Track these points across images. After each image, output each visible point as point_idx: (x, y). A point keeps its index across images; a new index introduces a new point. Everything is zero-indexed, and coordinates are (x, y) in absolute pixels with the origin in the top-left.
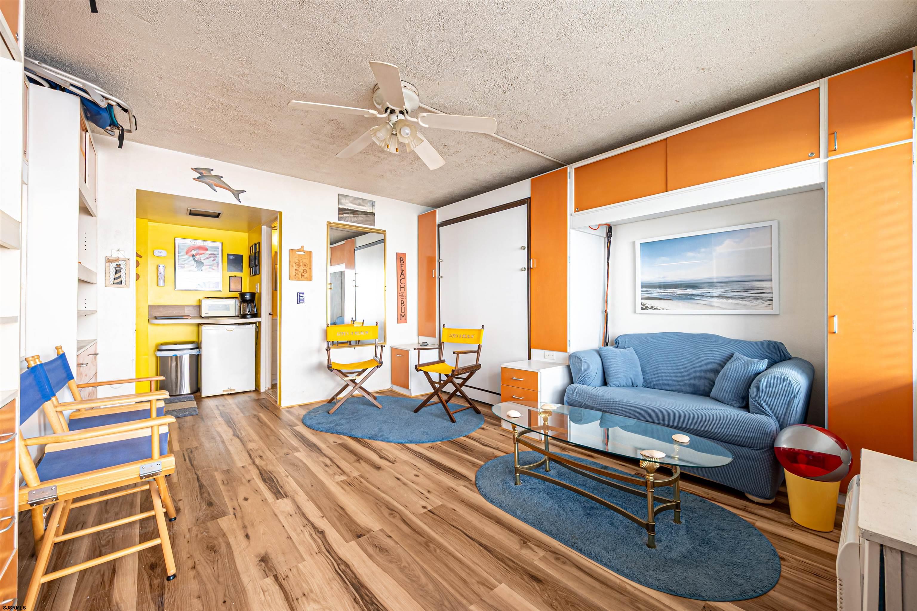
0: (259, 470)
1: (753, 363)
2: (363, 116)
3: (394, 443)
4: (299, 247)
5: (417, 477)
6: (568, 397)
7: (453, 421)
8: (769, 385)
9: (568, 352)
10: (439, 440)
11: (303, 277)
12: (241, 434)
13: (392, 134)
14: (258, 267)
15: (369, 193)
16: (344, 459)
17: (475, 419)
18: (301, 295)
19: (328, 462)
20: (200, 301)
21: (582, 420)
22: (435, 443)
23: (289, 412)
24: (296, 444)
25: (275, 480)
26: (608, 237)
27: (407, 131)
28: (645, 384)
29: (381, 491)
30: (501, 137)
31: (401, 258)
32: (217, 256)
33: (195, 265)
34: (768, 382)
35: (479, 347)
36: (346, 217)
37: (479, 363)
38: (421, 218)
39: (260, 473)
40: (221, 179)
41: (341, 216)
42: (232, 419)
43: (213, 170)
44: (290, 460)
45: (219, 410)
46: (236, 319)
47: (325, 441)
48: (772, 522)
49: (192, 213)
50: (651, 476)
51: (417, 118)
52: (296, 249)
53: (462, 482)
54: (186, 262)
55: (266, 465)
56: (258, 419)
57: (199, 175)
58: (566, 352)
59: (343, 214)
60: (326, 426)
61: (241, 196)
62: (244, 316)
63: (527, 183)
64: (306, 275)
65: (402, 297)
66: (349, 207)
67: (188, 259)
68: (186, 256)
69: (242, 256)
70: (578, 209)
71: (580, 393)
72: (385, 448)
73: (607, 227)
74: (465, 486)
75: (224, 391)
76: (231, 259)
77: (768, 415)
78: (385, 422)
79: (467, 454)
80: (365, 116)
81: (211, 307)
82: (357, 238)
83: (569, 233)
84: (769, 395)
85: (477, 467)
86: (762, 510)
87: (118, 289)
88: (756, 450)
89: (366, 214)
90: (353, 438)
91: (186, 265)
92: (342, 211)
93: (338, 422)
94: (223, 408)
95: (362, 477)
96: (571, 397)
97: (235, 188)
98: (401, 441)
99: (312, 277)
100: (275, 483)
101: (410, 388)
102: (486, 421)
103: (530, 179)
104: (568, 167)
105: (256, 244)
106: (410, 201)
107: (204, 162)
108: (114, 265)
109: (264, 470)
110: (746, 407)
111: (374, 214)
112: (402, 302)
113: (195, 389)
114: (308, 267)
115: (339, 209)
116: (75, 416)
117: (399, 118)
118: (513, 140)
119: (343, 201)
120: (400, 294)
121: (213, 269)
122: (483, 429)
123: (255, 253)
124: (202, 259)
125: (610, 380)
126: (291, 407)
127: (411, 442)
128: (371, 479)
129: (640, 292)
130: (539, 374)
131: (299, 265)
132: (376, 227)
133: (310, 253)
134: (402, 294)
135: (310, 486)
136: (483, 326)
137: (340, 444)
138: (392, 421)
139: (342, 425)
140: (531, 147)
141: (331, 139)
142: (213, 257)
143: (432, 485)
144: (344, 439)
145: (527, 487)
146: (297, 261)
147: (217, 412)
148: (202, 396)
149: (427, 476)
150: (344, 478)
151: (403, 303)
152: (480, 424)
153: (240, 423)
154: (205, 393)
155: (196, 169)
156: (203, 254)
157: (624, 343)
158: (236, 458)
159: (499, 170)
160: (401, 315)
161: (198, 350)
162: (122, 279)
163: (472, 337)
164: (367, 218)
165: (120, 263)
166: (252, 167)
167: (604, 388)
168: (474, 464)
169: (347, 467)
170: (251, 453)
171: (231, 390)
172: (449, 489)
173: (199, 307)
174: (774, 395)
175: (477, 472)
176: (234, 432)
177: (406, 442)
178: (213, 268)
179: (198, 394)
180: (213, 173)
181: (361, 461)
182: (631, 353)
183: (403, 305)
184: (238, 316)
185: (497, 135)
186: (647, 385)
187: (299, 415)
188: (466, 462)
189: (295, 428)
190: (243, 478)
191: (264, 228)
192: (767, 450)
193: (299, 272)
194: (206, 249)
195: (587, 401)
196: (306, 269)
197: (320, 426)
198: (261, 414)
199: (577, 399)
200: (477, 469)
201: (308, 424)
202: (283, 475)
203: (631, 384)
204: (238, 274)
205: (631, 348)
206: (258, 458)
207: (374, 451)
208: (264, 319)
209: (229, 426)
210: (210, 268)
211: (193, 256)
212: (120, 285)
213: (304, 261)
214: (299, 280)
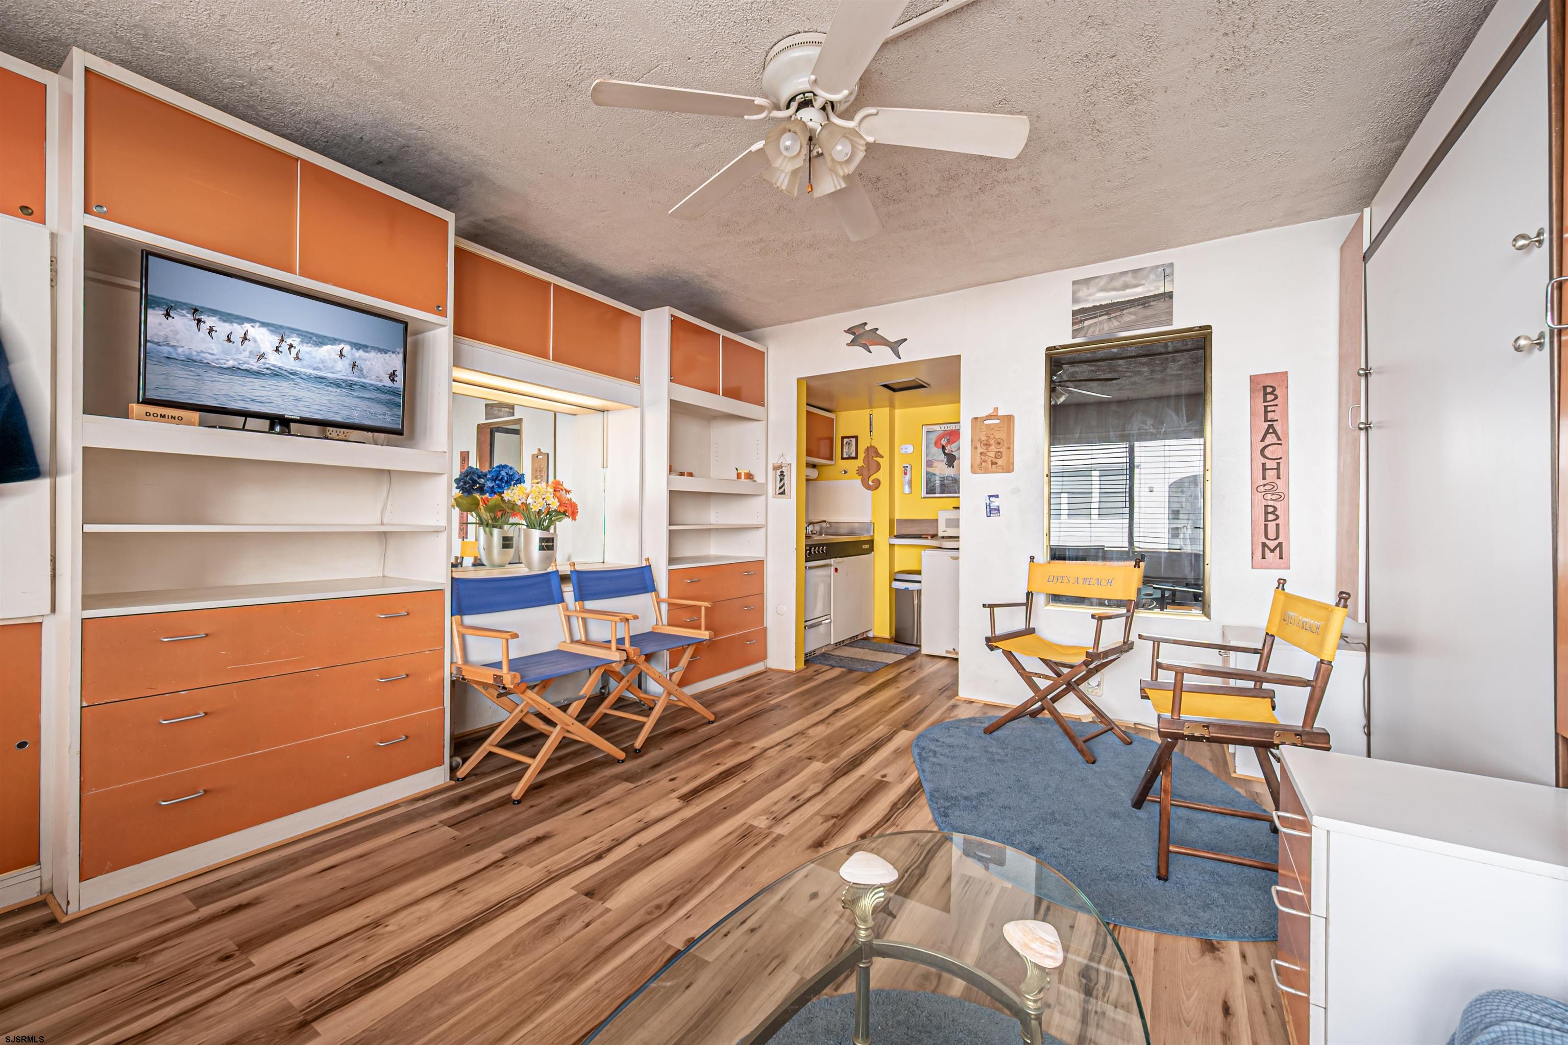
4: (990, 411)
11: (994, 466)
15: (1156, 249)
18: (992, 499)
20: (938, 513)
31: (1265, 388)
33: (948, 459)
36: (1089, 326)
38: (1344, 252)
40: (878, 332)
41: (1076, 327)
43: (866, 324)
52: (984, 415)
57: (853, 337)
59: (1081, 321)
61: (901, 349)
64: (1000, 462)
65: (1269, 496)
75: (947, 652)
87: (782, 500)
89: (1144, 302)
92: (1079, 316)
99: (1013, 464)
108: (779, 473)
112: (1271, 509)
114: (1005, 447)
115: (1075, 313)
120: (1262, 489)
124: (953, 450)
131: (988, 445)
132: (1178, 325)
133: (1009, 419)
134: (1267, 487)
146: (984, 438)
155: (850, 330)
160: (1265, 545)
162: (786, 488)
164: (1148, 312)
173: (936, 522)
180: (867, 328)
183: (1272, 517)
193: (987, 458)
196: (1001, 450)
211: (943, 447)
212: (784, 495)
213: (998, 435)
214: (986, 471)
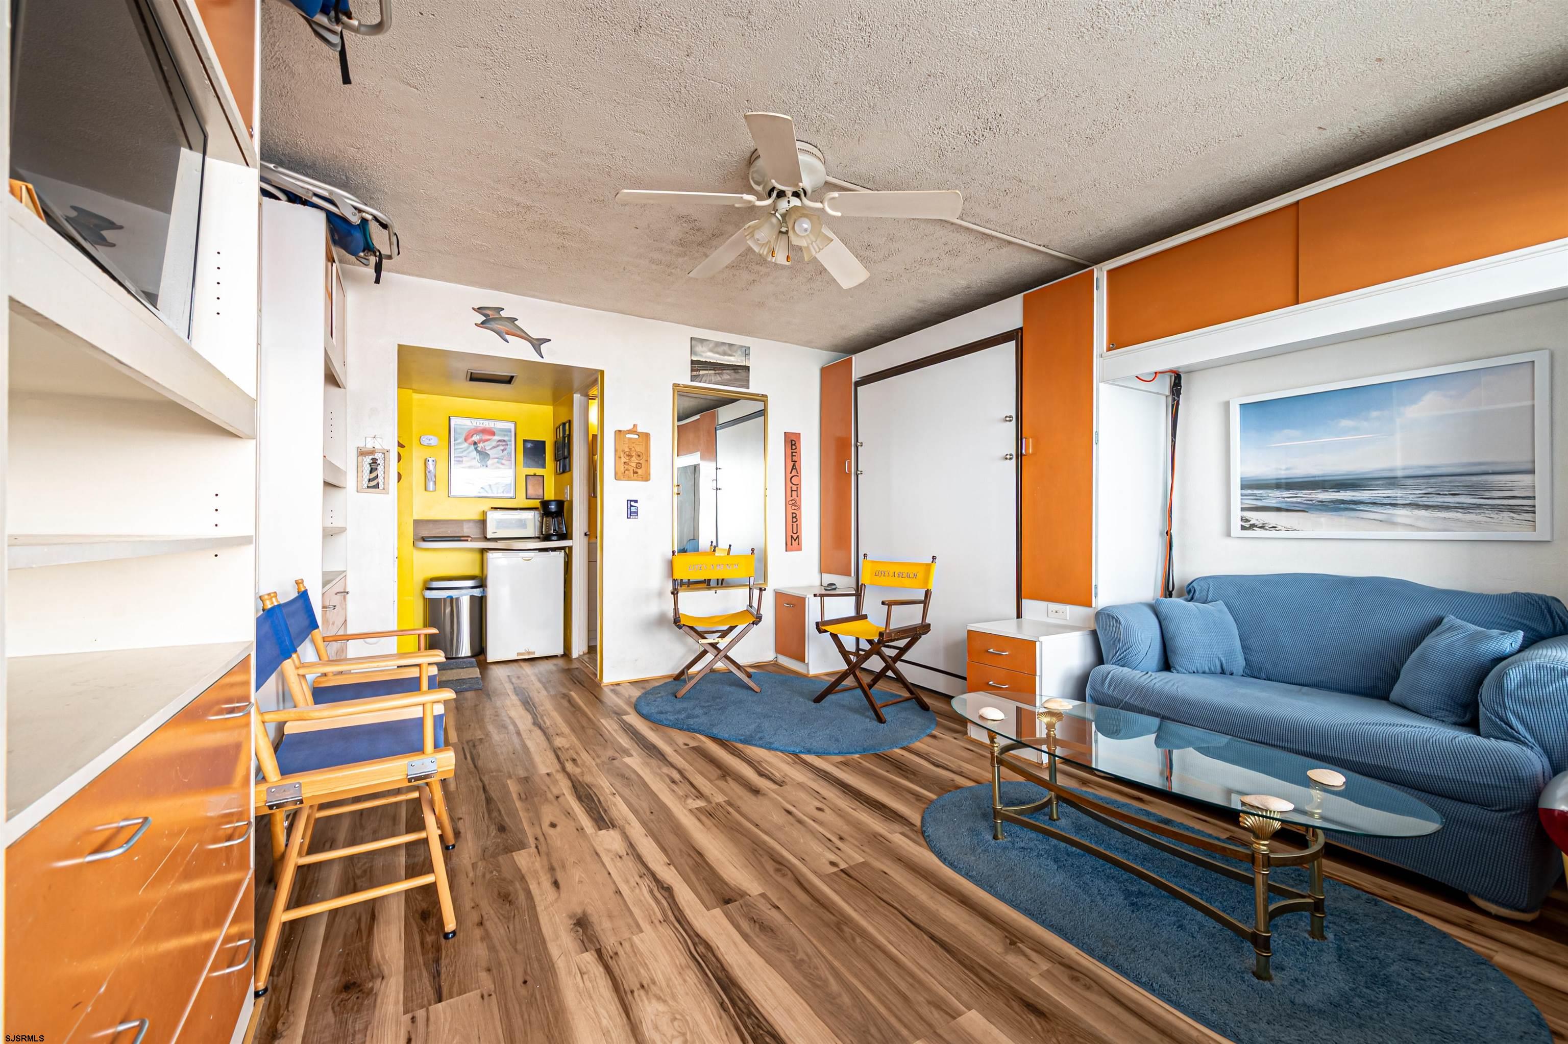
0: (572, 782)
1: (1489, 638)
2: (733, 205)
3: (782, 751)
4: (630, 427)
5: (820, 813)
6: (1093, 688)
7: (880, 720)
8: (1526, 682)
9: (1094, 606)
10: (856, 752)
11: (635, 475)
12: (545, 723)
13: (781, 232)
14: (568, 460)
15: (741, 333)
16: (702, 773)
17: (919, 720)
18: (633, 503)
19: (676, 776)
20: (484, 513)
21: (1120, 730)
22: (849, 757)
23: (613, 691)
24: (626, 743)
25: (595, 799)
26: (1173, 394)
27: (805, 226)
28: (1248, 671)
29: (761, 830)
30: (969, 222)
31: (792, 441)
32: (509, 443)
33: (478, 457)
34: (1525, 676)
35: (928, 594)
36: (703, 375)
37: (927, 621)
38: (825, 371)
39: (573, 786)
40: (516, 322)
41: (694, 373)
42: (530, 699)
43: (503, 309)
44: (618, 768)
45: (513, 684)
46: (536, 542)
47: (671, 742)
48: (1532, 959)
49: (474, 378)
50: (1264, 845)
51: (822, 202)
52: (625, 429)
53: (897, 827)
54: (465, 454)
55: (582, 774)
56: (569, 701)
57: (484, 318)
58: (1089, 605)
59: (698, 370)
60: (672, 718)
61: (544, 347)
62: (547, 538)
63: (1017, 301)
64: (640, 471)
65: (793, 507)
66: (709, 358)
67: (468, 448)
68: (466, 445)
69: (544, 442)
70: (1115, 343)
71: (1117, 683)
72: (767, 759)
73: (1171, 376)
74: (903, 834)
75: (518, 654)
76: (529, 448)
77: (1524, 743)
78: (766, 716)
79: (907, 778)
80: (737, 205)
81: (501, 524)
82: (720, 409)
83: (1097, 389)
84: (1525, 702)
85: (924, 803)
86: (1509, 931)
87: (373, 497)
88: (1496, 811)
89: (735, 368)
90: (715, 739)
91: (464, 459)
92: (697, 366)
93: (690, 712)
94: (518, 681)
95: (729, 803)
96: (1099, 688)
97: (535, 335)
98: (792, 749)
99: (650, 474)
100: (596, 804)
101: (806, 662)
102: (939, 725)
103: (1022, 294)
104: (1096, 269)
105: (564, 424)
106: (808, 344)
107: (490, 298)
108: (368, 459)
109: (579, 781)
110: (1472, 725)
111: (747, 368)
112: (794, 515)
113: (477, 649)
114: (644, 459)
115: (693, 362)
116: (320, 683)
117: (792, 205)
118: (990, 226)
119: (699, 348)
120: (791, 503)
121: (503, 464)
122: (934, 737)
123: (564, 438)
124: (487, 448)
125: (1177, 660)
126: (618, 684)
127: (809, 752)
128: (745, 809)
129: (1239, 497)
130: (1038, 643)
131: (630, 456)
132: (752, 390)
133: (647, 435)
134: (793, 502)
135: (648, 813)
136: (934, 558)
137: (694, 748)
138: (777, 715)
139: (697, 717)
140: (1024, 237)
141: (681, 248)
142: (503, 445)
143: (845, 827)
144: (700, 741)
145: (1017, 846)
146: (627, 450)
147: (509, 688)
148: (490, 660)
149: (838, 812)
150: (700, 803)
151: (795, 517)
152: (928, 727)
153: (542, 705)
154: (491, 656)
155: (480, 310)
156: (489, 440)
157: (1205, 593)
158: (537, 759)
159: (963, 283)
160: (792, 537)
161: (481, 589)
162: (380, 481)
163: (915, 576)
164: (737, 376)
165: (376, 456)
166: (560, 302)
167: (1165, 675)
168: (918, 797)
169: (705, 787)
170: (560, 753)
171: (529, 653)
172: (875, 836)
173: (483, 523)
174: (1539, 703)
175: (924, 812)
176: (533, 718)
177: (801, 752)
178: (504, 462)
179: (481, 657)
180: (503, 314)
181: (728, 778)
182: (1220, 611)
183: (795, 520)
184: (538, 538)
185: (962, 220)
186: (1253, 672)
187: (630, 697)
188: (905, 792)
189: (624, 717)
190: (548, 792)
191: (577, 397)
192: (1522, 814)
193: (629, 468)
194: (493, 434)
195: (1131, 697)
196: (641, 462)
197: (663, 716)
198: (572, 693)
199: (1110, 692)
200: (924, 806)
201: (645, 712)
202: (607, 791)
203: (1219, 669)
204: (539, 471)
205: (1220, 603)
206: (570, 762)
207: (750, 763)
208: (578, 543)
209: (528, 710)
210: (498, 462)
211: (475, 443)
212: (377, 490)
213: (638, 450)
214: (629, 479)
